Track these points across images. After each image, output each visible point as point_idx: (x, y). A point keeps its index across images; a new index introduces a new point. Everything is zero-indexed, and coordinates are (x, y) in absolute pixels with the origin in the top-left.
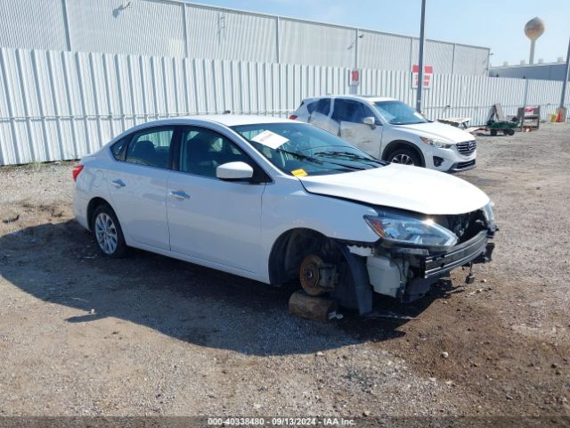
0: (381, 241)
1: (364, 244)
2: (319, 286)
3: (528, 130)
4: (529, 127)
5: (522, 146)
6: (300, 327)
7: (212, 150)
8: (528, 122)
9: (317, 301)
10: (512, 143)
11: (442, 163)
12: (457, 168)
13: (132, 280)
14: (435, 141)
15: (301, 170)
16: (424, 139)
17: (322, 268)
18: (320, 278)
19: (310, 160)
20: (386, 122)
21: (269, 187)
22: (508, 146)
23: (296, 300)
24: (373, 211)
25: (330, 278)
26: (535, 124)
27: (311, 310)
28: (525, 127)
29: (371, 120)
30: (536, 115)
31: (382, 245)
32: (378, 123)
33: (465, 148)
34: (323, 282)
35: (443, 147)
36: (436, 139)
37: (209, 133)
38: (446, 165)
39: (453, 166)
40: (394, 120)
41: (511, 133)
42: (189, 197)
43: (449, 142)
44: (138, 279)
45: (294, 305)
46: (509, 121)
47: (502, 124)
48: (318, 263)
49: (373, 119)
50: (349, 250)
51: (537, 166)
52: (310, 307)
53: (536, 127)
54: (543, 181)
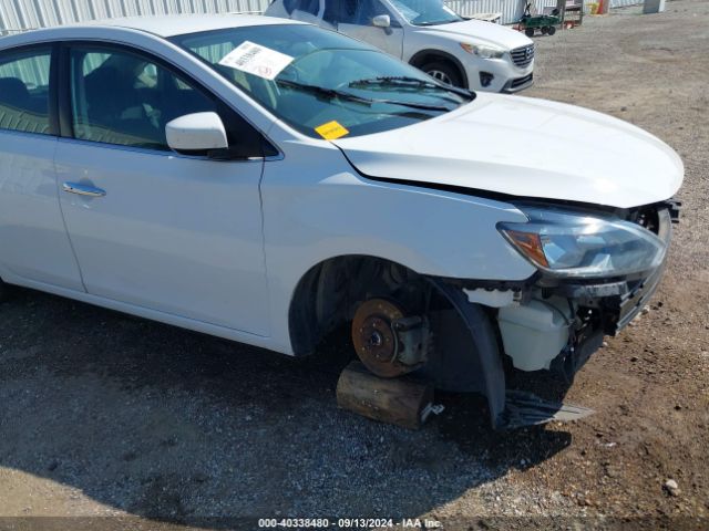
0: (538, 275)
1: (502, 286)
2: (398, 362)
3: (569, 26)
4: (571, 22)
5: (571, 49)
6: (369, 446)
7: (139, 86)
8: (569, 16)
9: (395, 388)
10: (557, 45)
11: (492, 82)
12: (512, 87)
13: (20, 354)
14: (481, 48)
15: (334, 124)
16: (465, 46)
17: (402, 328)
18: (402, 348)
19: (345, 98)
20: (408, 21)
21: (272, 165)
22: (554, 50)
23: (351, 387)
24: (517, 211)
25: (420, 347)
26: (577, 18)
27: (385, 406)
28: (567, 23)
29: (385, 21)
30: (578, 5)
31: (541, 283)
32: (395, 24)
33: (520, 57)
34: (408, 356)
35: (491, 57)
36: (482, 45)
37: (128, 53)
38: (497, 83)
39: (506, 85)
40: (418, 17)
41: (552, 32)
42: (103, 193)
43: (500, 49)
44: (33, 351)
45: (348, 396)
46: (549, 14)
47: (541, 19)
48: (392, 316)
49: (387, 18)
50: (467, 296)
51: (604, 77)
52: (383, 401)
53: (579, 22)
54: (623, 98)
